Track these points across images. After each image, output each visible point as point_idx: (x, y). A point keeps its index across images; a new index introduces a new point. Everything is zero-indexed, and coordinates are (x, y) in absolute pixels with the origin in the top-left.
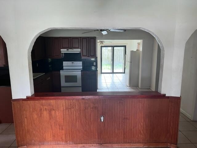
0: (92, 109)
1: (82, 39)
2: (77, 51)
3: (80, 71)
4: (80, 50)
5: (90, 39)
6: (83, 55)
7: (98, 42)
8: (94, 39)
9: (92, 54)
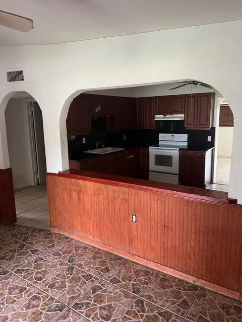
0: (121, 201)
1: (188, 97)
2: (179, 117)
3: (178, 149)
4: (183, 115)
5: (201, 96)
6: (187, 124)
8: (208, 96)
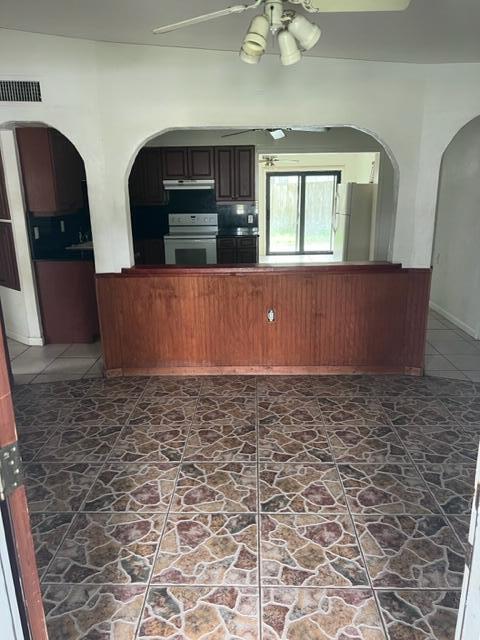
0: (250, 297)
1: (219, 151)
2: (206, 184)
3: (215, 237)
4: (213, 181)
5: (240, 151)
6: (220, 196)
7: (261, 161)
8: (250, 151)
9: (245, 192)
